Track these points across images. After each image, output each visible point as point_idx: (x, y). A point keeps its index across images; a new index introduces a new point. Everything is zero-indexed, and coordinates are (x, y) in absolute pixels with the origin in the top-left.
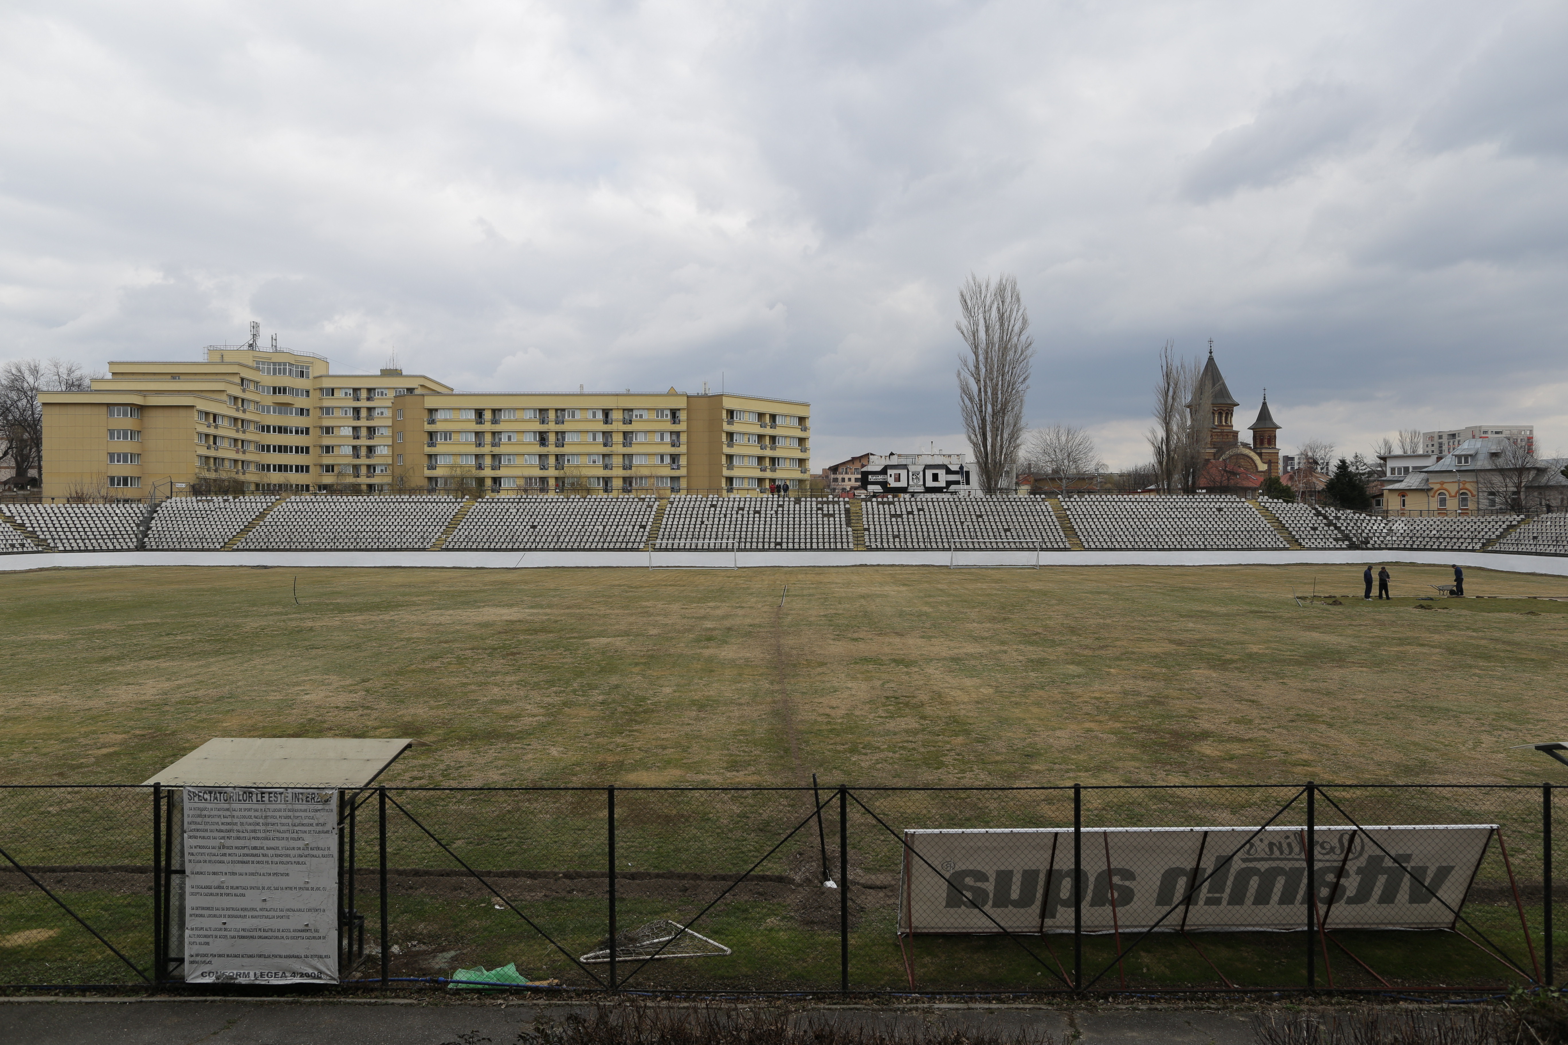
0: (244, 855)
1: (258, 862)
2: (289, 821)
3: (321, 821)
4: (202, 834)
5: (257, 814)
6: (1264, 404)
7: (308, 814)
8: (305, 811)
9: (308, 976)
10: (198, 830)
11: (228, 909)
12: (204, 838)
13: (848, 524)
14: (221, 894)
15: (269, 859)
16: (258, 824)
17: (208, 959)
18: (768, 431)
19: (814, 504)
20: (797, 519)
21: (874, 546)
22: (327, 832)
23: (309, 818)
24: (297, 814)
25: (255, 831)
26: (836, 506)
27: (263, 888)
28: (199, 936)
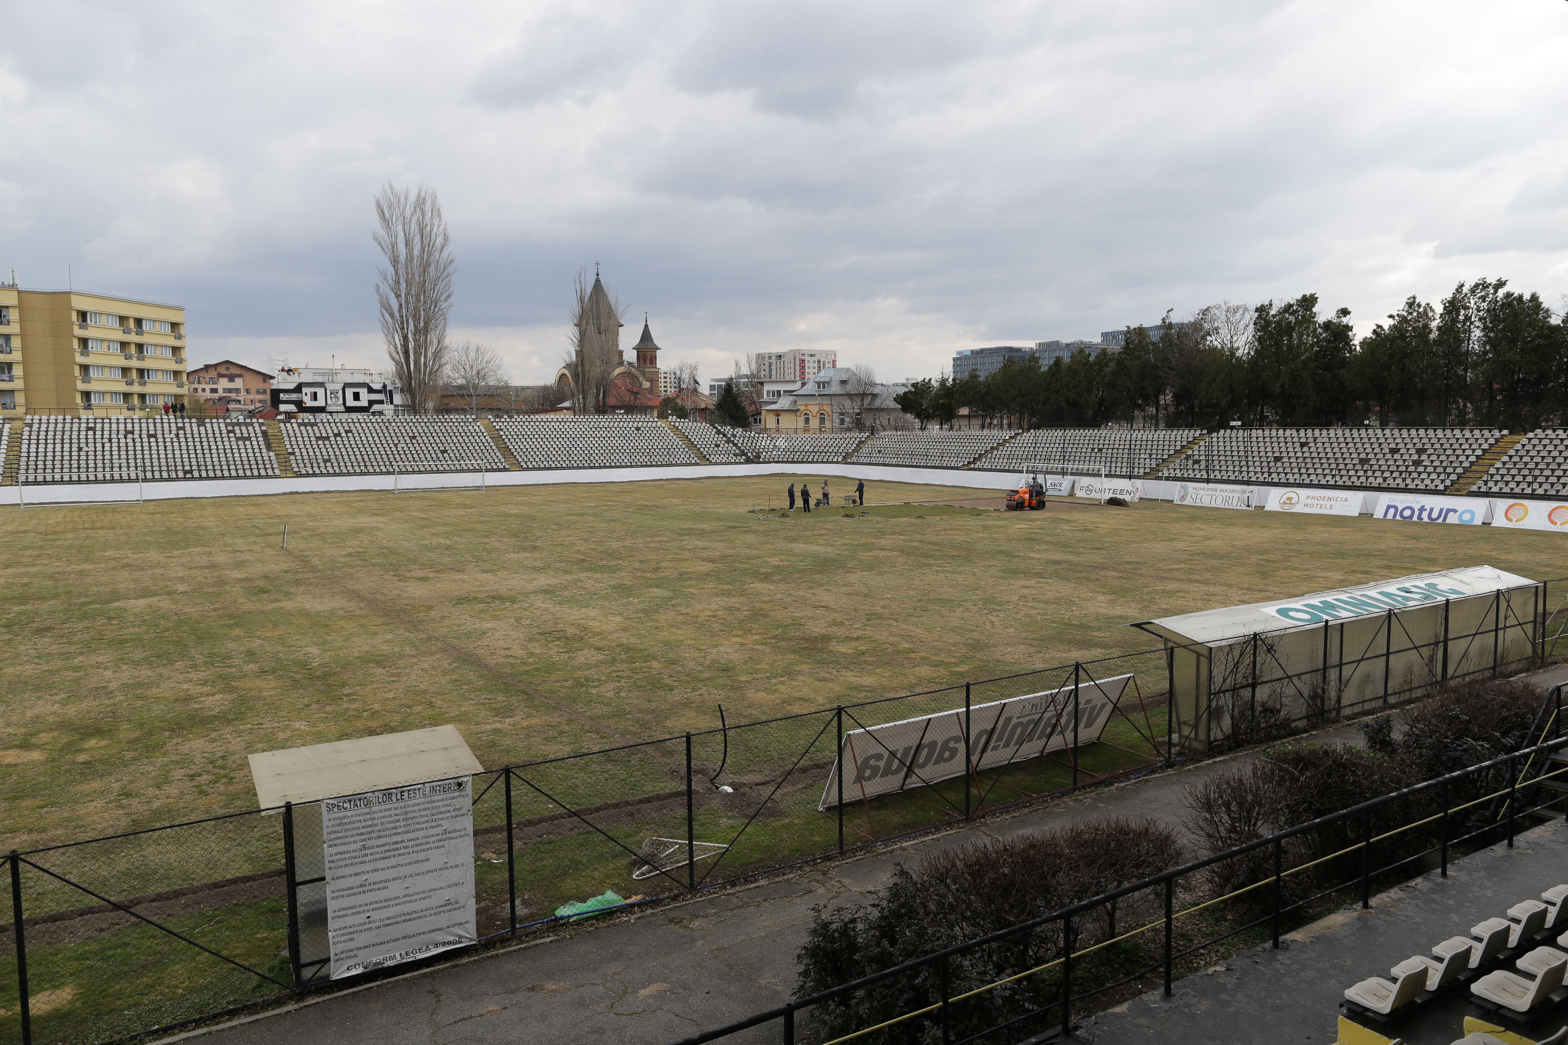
0: (386, 851)
1: (399, 855)
2: (428, 812)
3: (458, 806)
4: (342, 841)
5: (396, 812)
6: (646, 326)
7: (445, 802)
8: (443, 800)
9: (449, 943)
10: (338, 838)
11: (370, 904)
12: (344, 844)
13: (269, 448)
14: (364, 892)
15: (410, 850)
16: (398, 821)
17: (353, 954)
18: (133, 338)
19: (223, 426)
20: (205, 444)
21: (304, 472)
22: (463, 815)
23: (446, 805)
24: (435, 805)
25: (395, 828)
26: (250, 428)
27: (405, 877)
28: (342, 935)
